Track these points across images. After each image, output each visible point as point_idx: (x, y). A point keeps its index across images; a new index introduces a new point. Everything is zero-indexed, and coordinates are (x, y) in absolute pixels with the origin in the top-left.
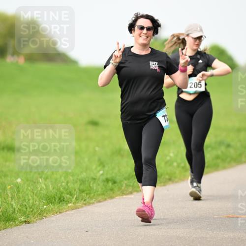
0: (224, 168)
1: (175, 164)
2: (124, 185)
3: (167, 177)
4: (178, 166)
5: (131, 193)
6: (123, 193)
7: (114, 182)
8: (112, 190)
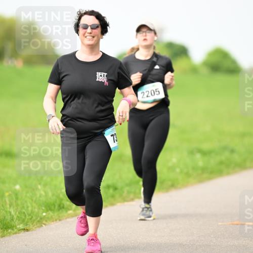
0: (228, 174)
1: (178, 170)
2: (126, 192)
3: (170, 183)
4: (181, 172)
5: (132, 200)
6: (125, 200)
7: (115, 189)
8: (113, 196)
